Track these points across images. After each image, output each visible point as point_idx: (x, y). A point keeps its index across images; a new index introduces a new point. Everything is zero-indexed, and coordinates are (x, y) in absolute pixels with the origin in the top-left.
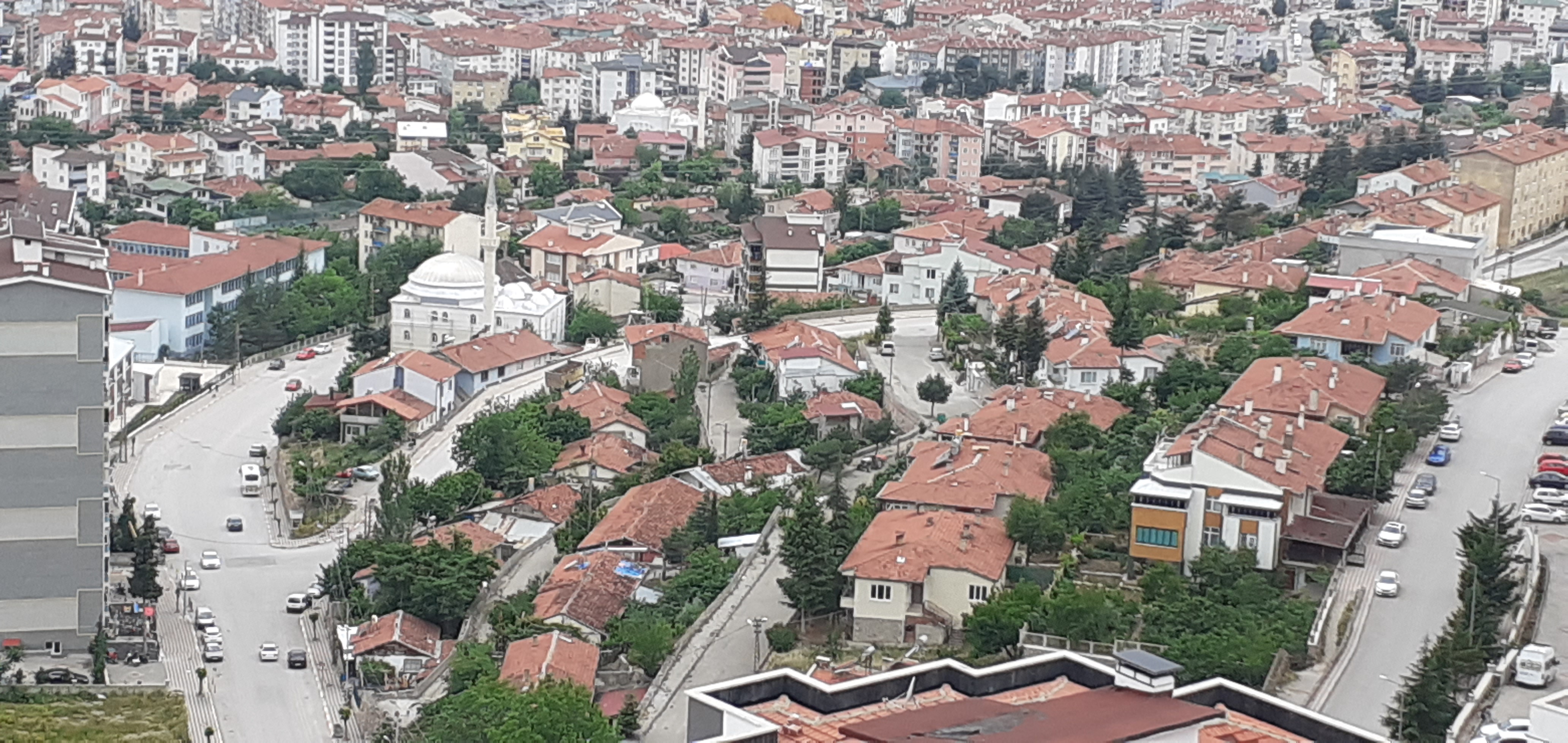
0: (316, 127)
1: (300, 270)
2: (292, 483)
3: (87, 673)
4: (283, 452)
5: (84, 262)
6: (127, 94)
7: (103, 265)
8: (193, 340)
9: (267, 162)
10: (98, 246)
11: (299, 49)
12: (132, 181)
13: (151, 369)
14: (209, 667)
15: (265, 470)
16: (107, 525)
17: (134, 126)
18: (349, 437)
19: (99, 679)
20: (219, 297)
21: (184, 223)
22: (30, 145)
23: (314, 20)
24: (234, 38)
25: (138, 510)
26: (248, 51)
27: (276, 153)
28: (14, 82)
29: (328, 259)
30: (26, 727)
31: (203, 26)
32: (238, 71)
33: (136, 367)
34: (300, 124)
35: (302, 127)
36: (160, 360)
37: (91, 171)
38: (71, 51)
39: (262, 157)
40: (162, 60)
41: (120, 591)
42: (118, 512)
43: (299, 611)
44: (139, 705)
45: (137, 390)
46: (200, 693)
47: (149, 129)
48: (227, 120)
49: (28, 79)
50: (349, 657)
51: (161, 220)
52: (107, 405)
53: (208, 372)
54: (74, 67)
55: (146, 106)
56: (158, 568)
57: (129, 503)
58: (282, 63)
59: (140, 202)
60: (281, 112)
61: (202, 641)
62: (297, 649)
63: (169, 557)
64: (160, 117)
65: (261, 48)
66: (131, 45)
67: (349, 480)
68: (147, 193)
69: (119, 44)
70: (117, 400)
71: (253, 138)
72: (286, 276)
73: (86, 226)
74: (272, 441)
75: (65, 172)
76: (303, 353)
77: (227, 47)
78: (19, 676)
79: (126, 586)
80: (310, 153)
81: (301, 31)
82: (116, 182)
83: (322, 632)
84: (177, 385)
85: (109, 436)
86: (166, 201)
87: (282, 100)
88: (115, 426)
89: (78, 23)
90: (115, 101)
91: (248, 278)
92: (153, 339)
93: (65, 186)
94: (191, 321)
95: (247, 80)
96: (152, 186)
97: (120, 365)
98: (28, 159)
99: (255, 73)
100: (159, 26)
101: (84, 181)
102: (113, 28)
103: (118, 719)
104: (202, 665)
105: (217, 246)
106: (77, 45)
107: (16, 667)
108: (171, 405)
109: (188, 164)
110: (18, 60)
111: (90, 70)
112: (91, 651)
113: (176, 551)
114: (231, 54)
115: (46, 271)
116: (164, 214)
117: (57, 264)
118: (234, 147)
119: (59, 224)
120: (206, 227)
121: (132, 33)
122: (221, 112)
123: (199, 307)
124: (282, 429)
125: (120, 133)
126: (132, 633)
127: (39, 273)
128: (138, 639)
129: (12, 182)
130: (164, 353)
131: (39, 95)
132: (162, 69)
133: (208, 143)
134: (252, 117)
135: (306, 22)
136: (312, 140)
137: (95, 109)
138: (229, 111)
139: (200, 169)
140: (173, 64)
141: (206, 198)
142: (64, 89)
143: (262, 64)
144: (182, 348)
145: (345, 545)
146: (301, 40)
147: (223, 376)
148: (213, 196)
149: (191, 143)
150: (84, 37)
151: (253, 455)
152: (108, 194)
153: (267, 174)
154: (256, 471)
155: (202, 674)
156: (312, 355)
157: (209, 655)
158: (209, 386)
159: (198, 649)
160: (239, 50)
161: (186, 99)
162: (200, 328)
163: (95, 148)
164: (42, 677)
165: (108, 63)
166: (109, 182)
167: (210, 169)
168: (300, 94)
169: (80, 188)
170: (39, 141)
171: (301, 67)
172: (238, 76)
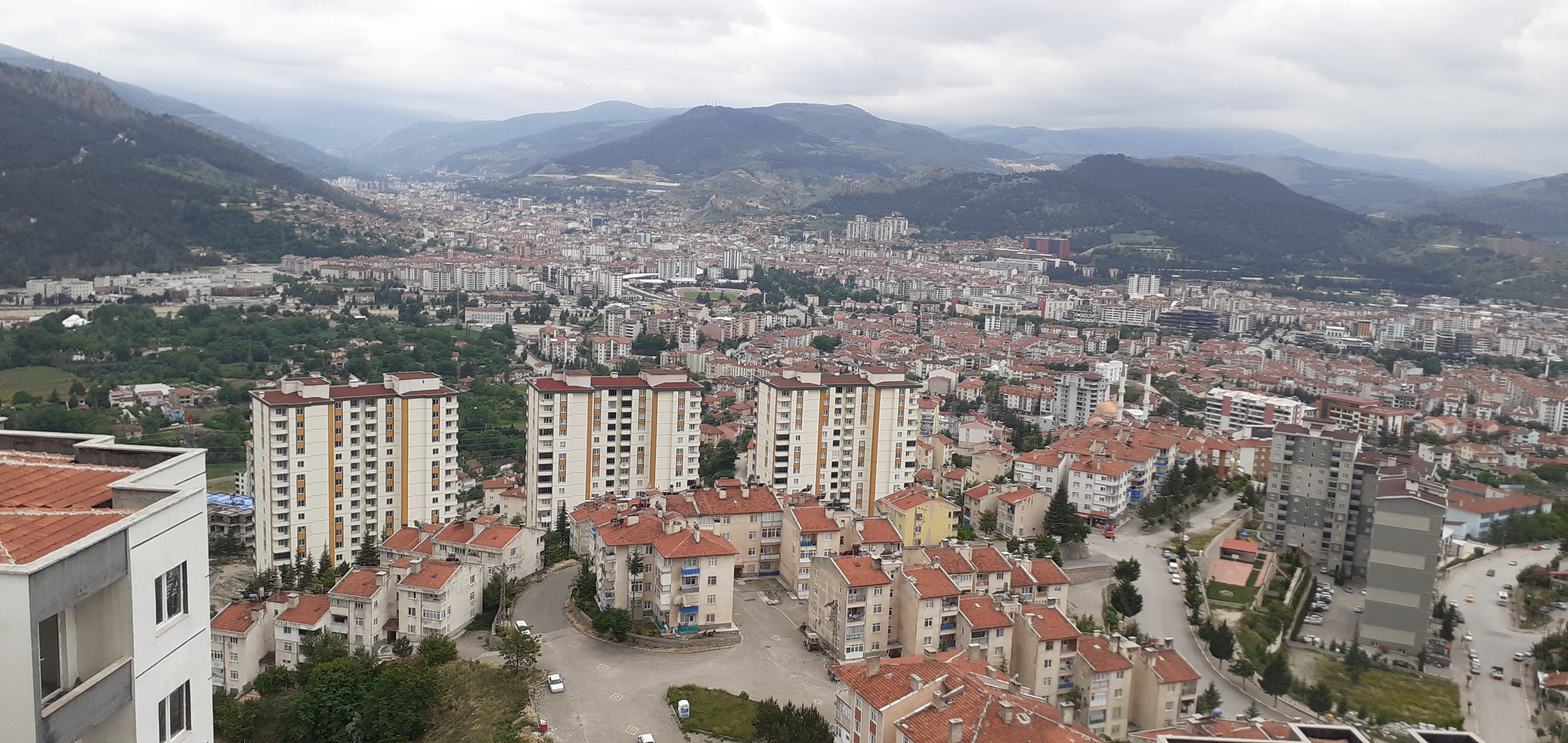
0: (1555, 449)
1: (1539, 510)
2: (1523, 604)
3: (1416, 666)
4: (1521, 589)
5: (1437, 493)
6: (1465, 426)
7: (1445, 495)
8: (1482, 534)
9: (1528, 462)
10: (1444, 487)
11: (1551, 415)
12: (1462, 462)
13: (1461, 543)
14: (1473, 676)
15: (1510, 596)
16: (1433, 605)
17: (1466, 440)
18: (1554, 588)
19: (1421, 669)
20: (1497, 517)
21: (1485, 482)
22: (1419, 442)
23: (1560, 403)
24: (1519, 407)
25: (1447, 601)
26: (1525, 413)
27: (1533, 458)
28: (1415, 416)
29: (1553, 507)
30: (1387, 682)
31: (1505, 401)
32: (1520, 421)
33: (1454, 541)
34: (1547, 447)
35: (1548, 448)
36: (1466, 540)
37: (1444, 456)
38: (1442, 406)
39: (1526, 459)
40: (1484, 413)
41: (1435, 634)
42: (1438, 600)
43: (1519, 661)
44: (1439, 685)
45: (1454, 551)
46: (1467, 686)
47: (1473, 441)
48: (1511, 441)
49: (1421, 415)
50: (1542, 687)
51: (1473, 480)
52: (1439, 555)
53: (1488, 548)
54: (1442, 412)
55: (1474, 432)
56: (1455, 628)
57: (1444, 598)
58: (1542, 419)
59: (1465, 472)
60: (1538, 441)
61: (1471, 664)
62: (1517, 677)
63: (1460, 625)
64: (1479, 437)
65: (1532, 412)
66: (1470, 406)
67: (1552, 608)
68: (1469, 468)
69: (1465, 405)
70: (1444, 553)
71: (1522, 451)
72: (1531, 512)
73: (1439, 478)
74: (1515, 583)
75: (1433, 455)
76: (1535, 547)
77: (1515, 411)
78: (1386, 660)
79: (1438, 632)
80: (1551, 460)
81: (1553, 407)
82: (1455, 462)
83: (1530, 672)
84: (1472, 552)
85: (1438, 568)
86: (1477, 473)
87: (1540, 436)
88: (1442, 564)
89: (1447, 395)
90: (1459, 428)
91: (1512, 511)
92: (1464, 530)
93: (1432, 461)
94: (1483, 525)
95: (1524, 426)
96: (1472, 465)
97: (1447, 539)
98: (1417, 448)
99: (1527, 423)
100: (1484, 399)
101: (1440, 460)
102: (1463, 398)
103: (1428, 688)
104: (1469, 674)
105: (1499, 495)
106: (1446, 404)
107: (1384, 656)
108: (1470, 559)
109: (1490, 458)
110: (1418, 408)
111: (1450, 415)
112: (1419, 656)
113: (1462, 622)
114: (1517, 414)
115: (1419, 495)
116: (1476, 478)
117: (1425, 493)
118: (1513, 453)
119: (1427, 476)
120: (1495, 486)
121: (1472, 401)
122: (1509, 438)
123: (1487, 520)
124: (1522, 578)
125: (1460, 442)
126: (1438, 653)
127: (1416, 495)
128: (1441, 657)
129: (1409, 457)
130: (1468, 537)
131: (1425, 423)
132: (1483, 417)
133: (1501, 450)
134: (1524, 442)
135: (1556, 403)
136: (1552, 455)
137: (1450, 431)
138: (1513, 438)
139: (1495, 461)
140: (1489, 415)
141: (1497, 474)
142: (1437, 421)
143: (1532, 419)
144: (1477, 536)
145: (1546, 635)
146: (1552, 411)
147: (1495, 551)
148: (1500, 473)
149: (1492, 449)
150: (1449, 401)
151: (1505, 588)
152: (1451, 467)
153: (1528, 467)
154: (1506, 595)
155: (1469, 678)
156: (1540, 549)
157: (1474, 670)
158: (1488, 554)
159: (1468, 667)
160: (1521, 412)
161: (1493, 431)
162: (1487, 529)
163: (1447, 447)
164: (1395, 663)
165: (1458, 412)
166: (1452, 462)
167: (1500, 461)
168: (1549, 434)
169: (1438, 463)
170: (1423, 441)
171: (1551, 422)
172: (1519, 424)
